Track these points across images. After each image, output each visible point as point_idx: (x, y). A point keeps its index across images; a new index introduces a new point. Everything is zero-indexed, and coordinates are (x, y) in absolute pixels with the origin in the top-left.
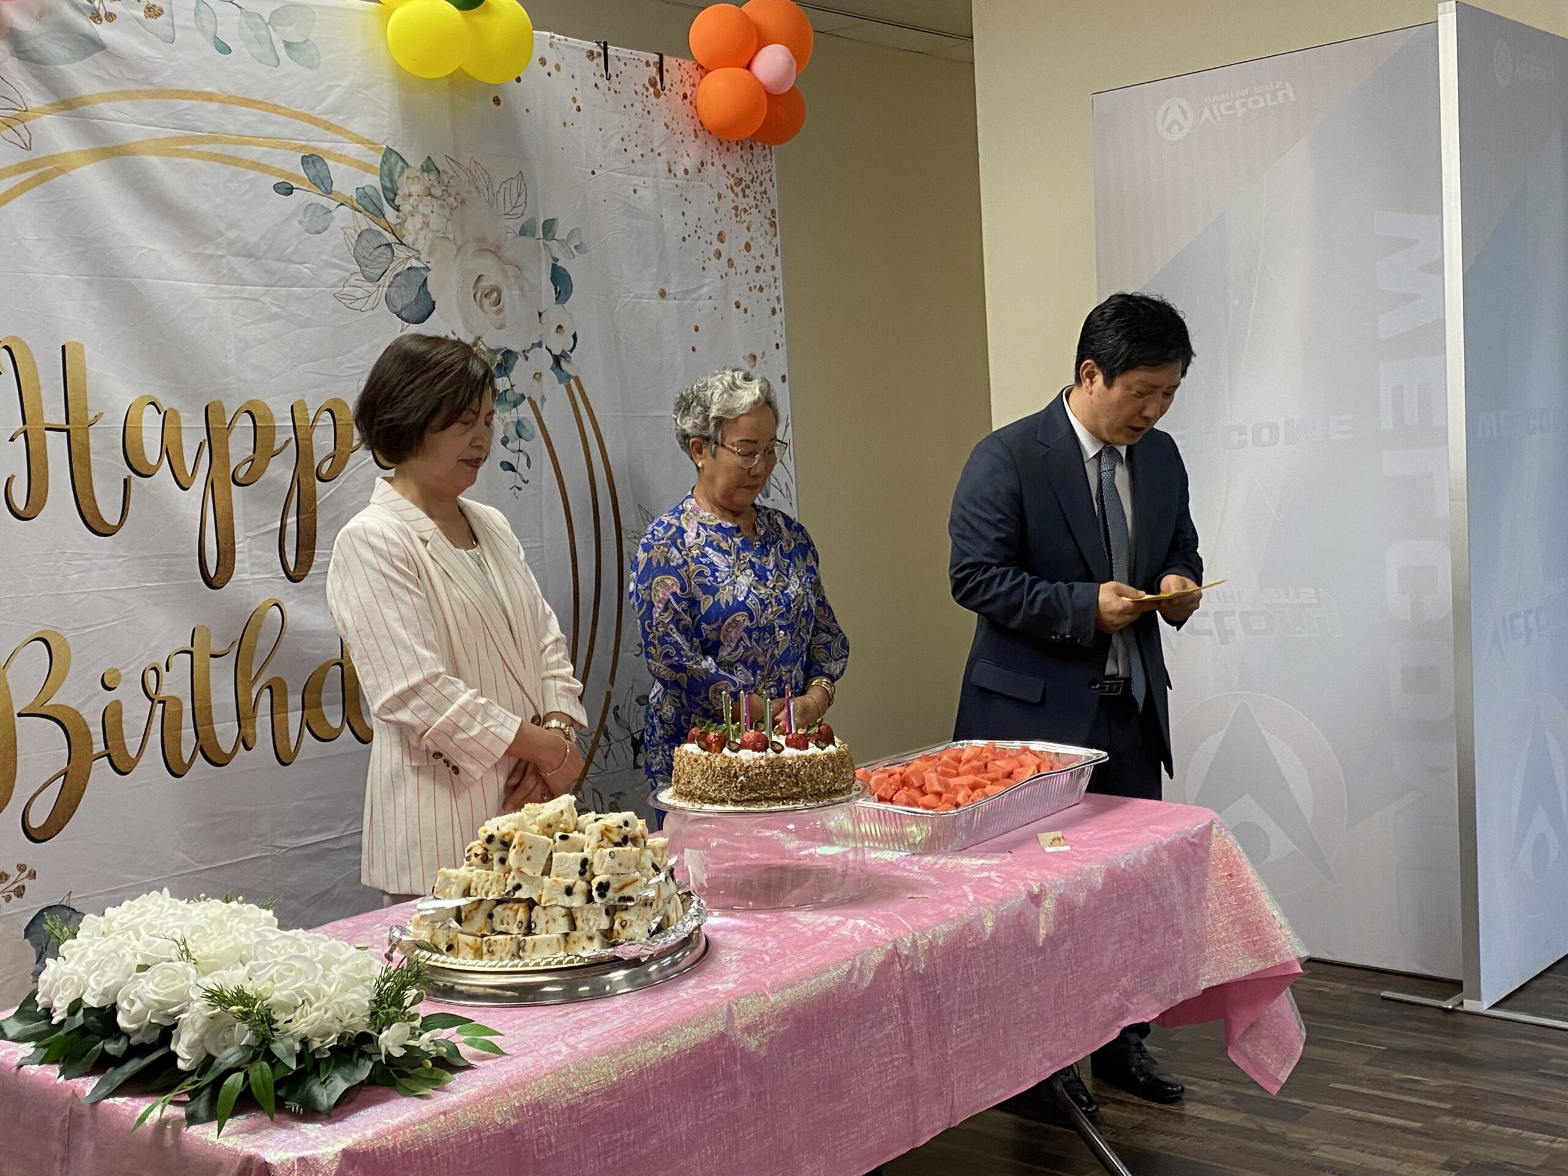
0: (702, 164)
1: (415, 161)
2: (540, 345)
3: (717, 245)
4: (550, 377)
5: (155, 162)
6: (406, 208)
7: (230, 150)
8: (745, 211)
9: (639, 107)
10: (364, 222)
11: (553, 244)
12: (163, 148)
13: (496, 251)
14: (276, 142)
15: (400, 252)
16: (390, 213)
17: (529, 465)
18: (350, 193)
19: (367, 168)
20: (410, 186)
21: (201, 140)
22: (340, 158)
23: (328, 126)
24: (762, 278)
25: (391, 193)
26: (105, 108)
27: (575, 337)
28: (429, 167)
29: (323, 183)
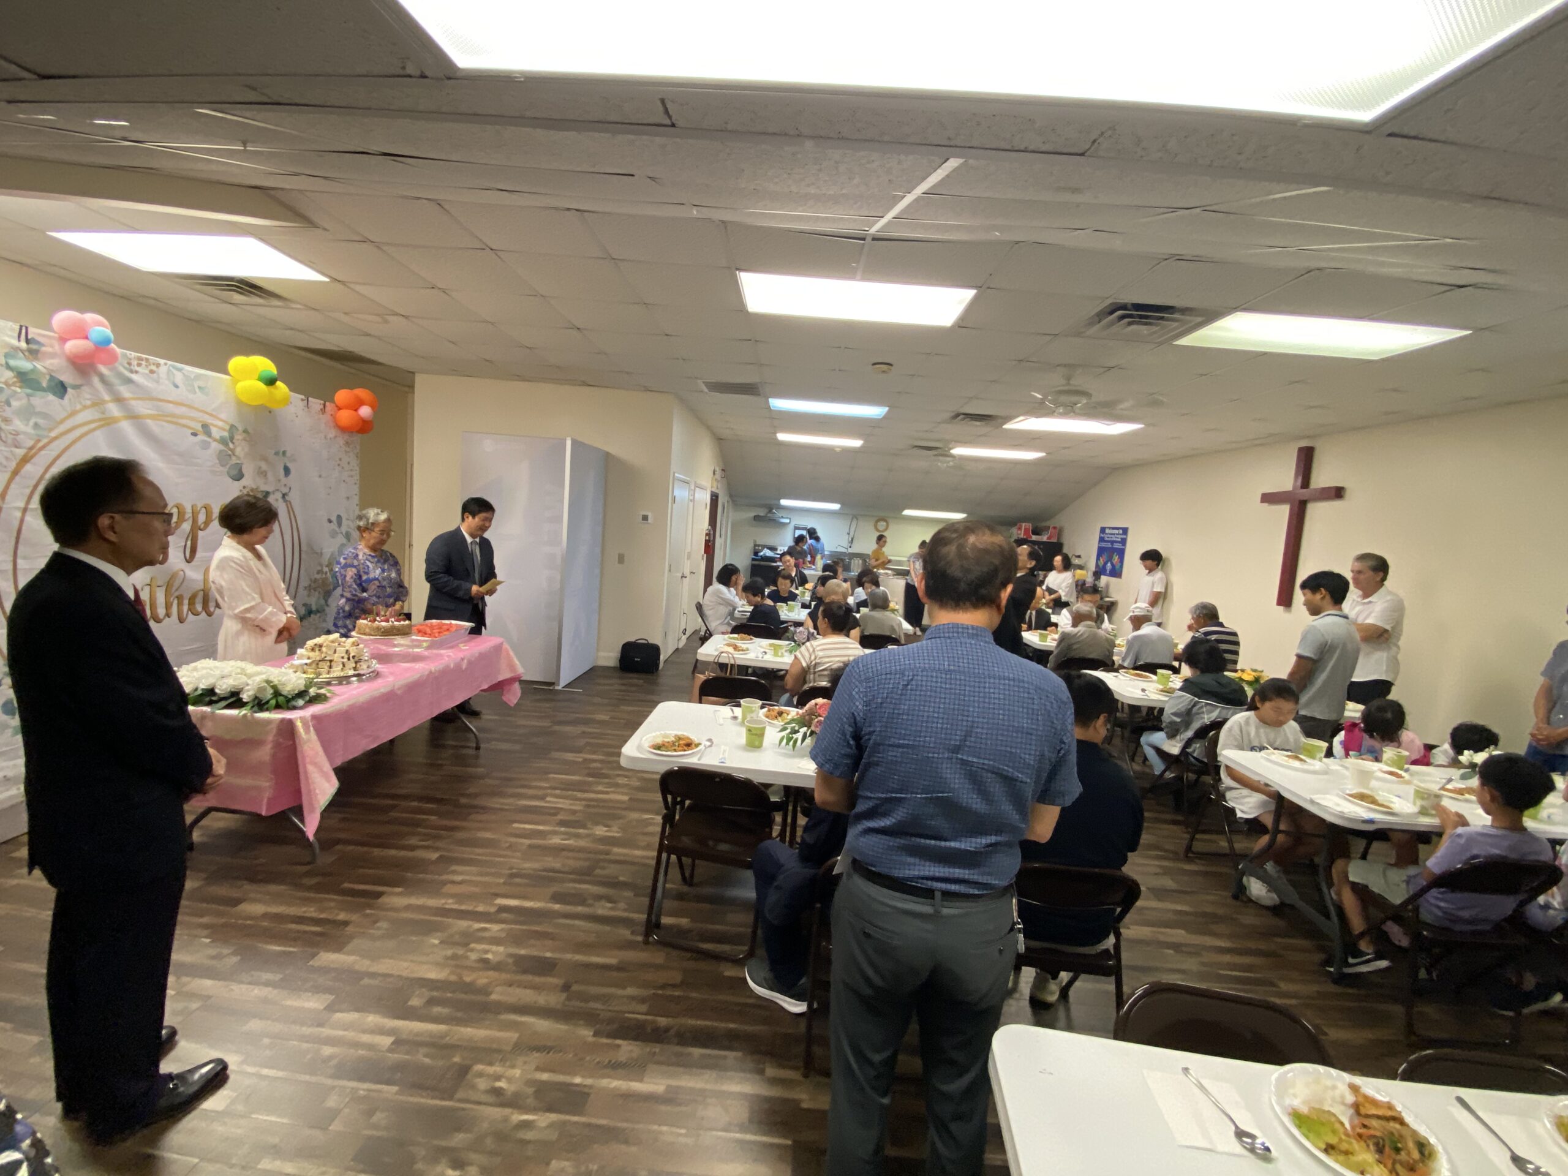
0: (336, 436)
1: (241, 429)
2: (278, 490)
3: (339, 462)
5: (149, 422)
6: (237, 443)
7: (177, 420)
9: (316, 417)
10: (222, 447)
12: (153, 418)
13: (265, 459)
14: (194, 419)
15: (234, 458)
16: (231, 445)
18: (218, 437)
19: (224, 430)
20: (238, 437)
21: (167, 416)
24: (353, 473)
25: (232, 439)
26: (133, 403)
27: (290, 488)
28: (245, 431)
29: (208, 433)
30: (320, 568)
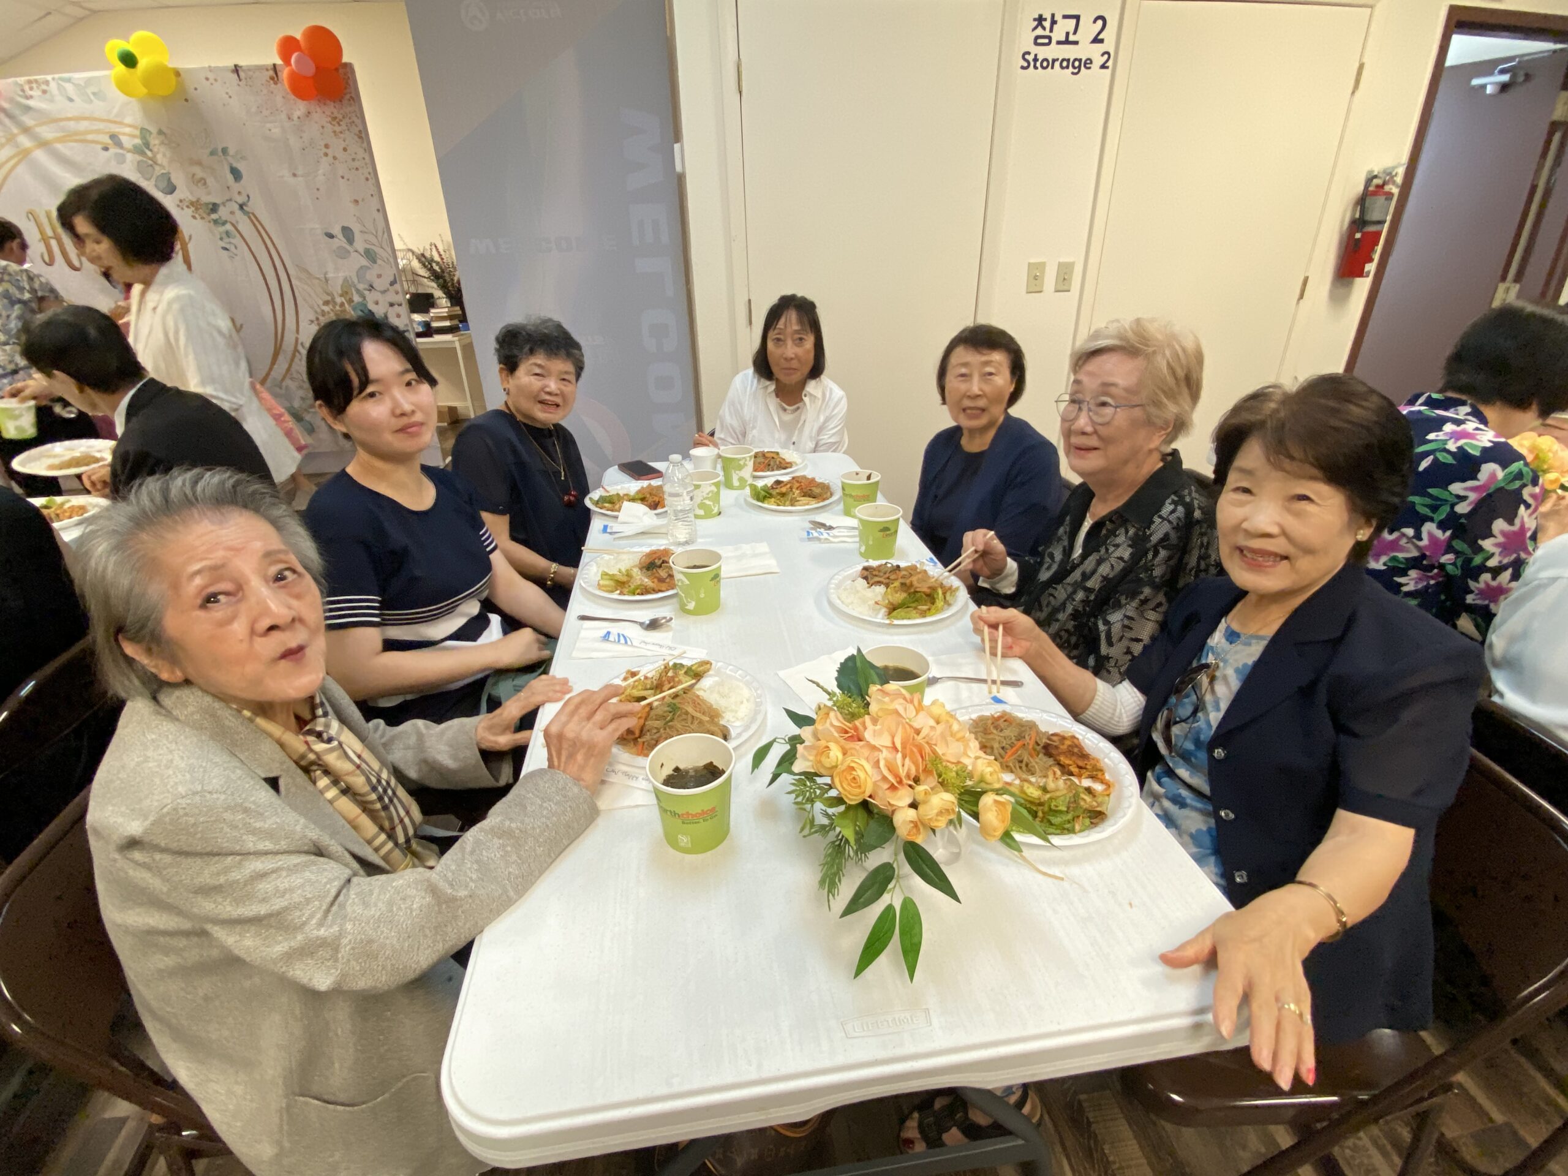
0: (309, 113)
1: (154, 130)
2: (230, 200)
4: (239, 213)
5: (59, 146)
6: (155, 150)
7: (82, 137)
8: (341, 132)
9: (265, 91)
10: (139, 158)
11: (229, 158)
12: (59, 140)
13: (199, 163)
14: (98, 132)
15: (157, 168)
16: (149, 153)
17: (236, 248)
18: (131, 147)
19: (134, 136)
20: (154, 141)
21: (71, 135)
22: (124, 134)
23: (115, 122)
25: (147, 145)
26: (38, 130)
27: (248, 196)
28: (160, 132)
29: (119, 144)
30: (329, 298)
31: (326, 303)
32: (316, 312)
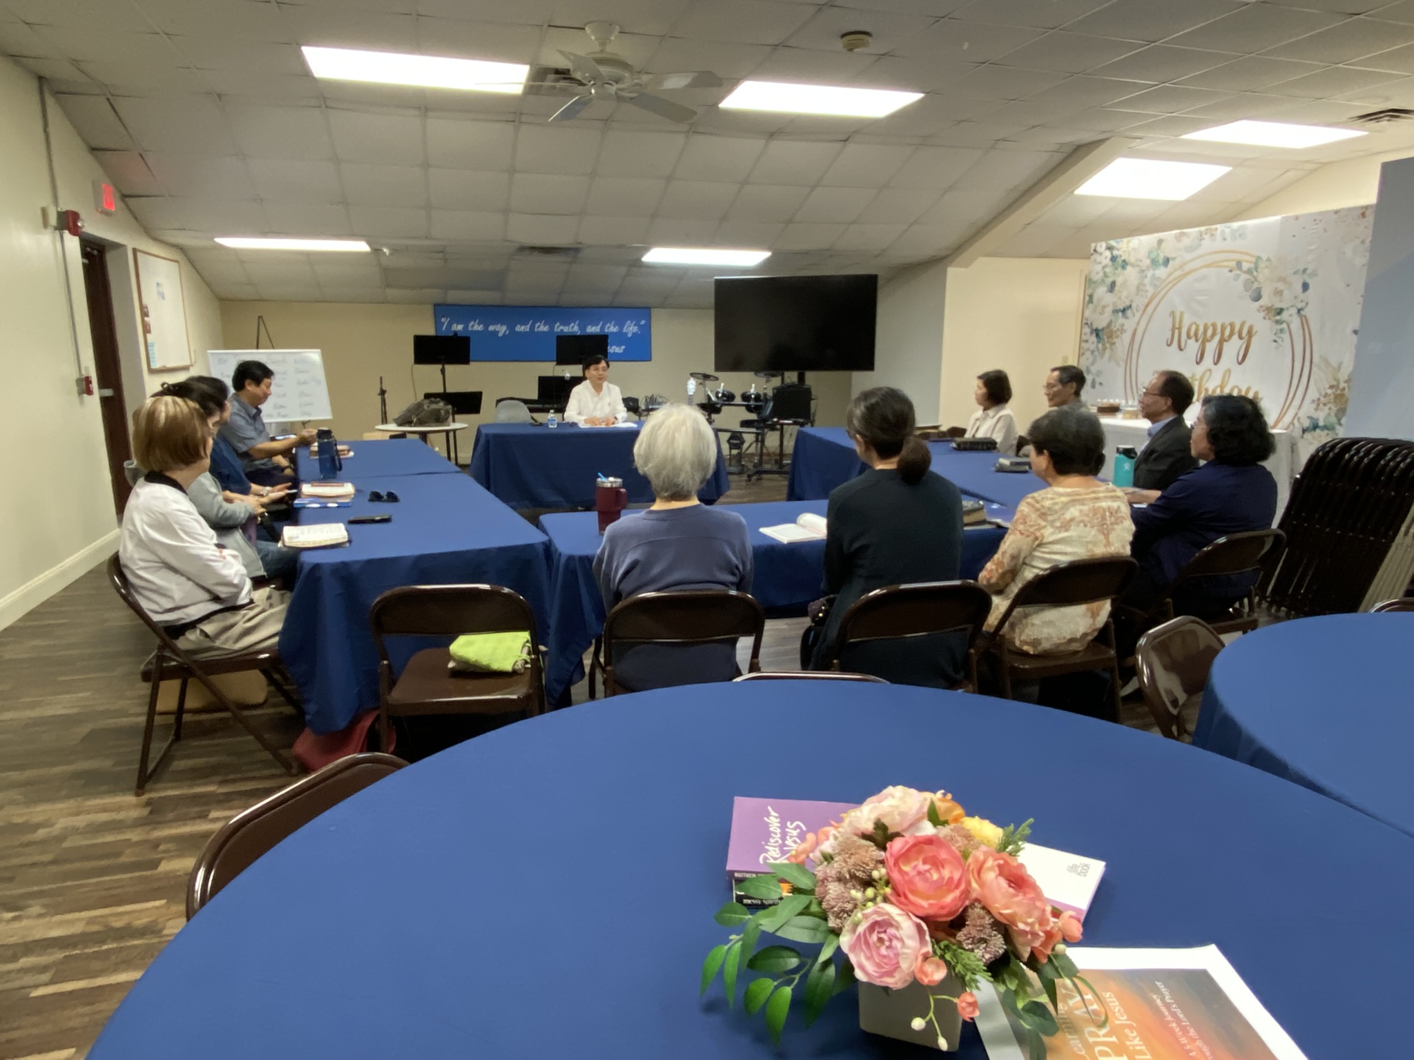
2: (1292, 306)
4: (1295, 316)
6: (1260, 271)
10: (1248, 276)
11: (1305, 276)
16: (1255, 273)
17: (1283, 341)
18: (1246, 270)
19: (1250, 262)
20: (1262, 265)
22: (1244, 261)
23: (1244, 254)
28: (1268, 259)
29: (1240, 268)
30: (1334, 383)
31: (1331, 387)
32: (1321, 394)
